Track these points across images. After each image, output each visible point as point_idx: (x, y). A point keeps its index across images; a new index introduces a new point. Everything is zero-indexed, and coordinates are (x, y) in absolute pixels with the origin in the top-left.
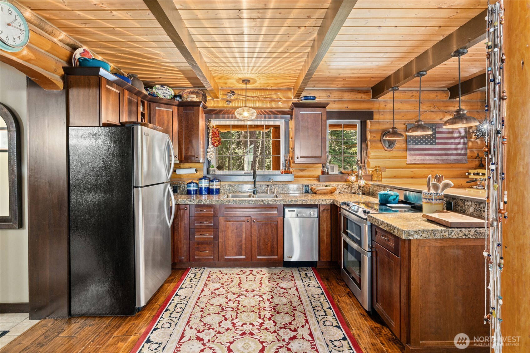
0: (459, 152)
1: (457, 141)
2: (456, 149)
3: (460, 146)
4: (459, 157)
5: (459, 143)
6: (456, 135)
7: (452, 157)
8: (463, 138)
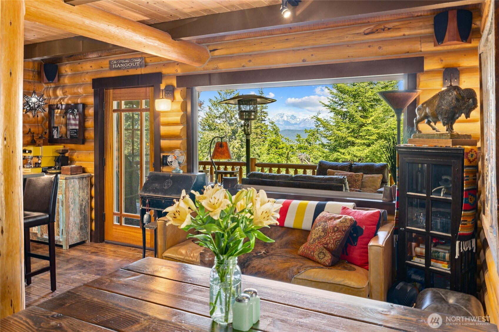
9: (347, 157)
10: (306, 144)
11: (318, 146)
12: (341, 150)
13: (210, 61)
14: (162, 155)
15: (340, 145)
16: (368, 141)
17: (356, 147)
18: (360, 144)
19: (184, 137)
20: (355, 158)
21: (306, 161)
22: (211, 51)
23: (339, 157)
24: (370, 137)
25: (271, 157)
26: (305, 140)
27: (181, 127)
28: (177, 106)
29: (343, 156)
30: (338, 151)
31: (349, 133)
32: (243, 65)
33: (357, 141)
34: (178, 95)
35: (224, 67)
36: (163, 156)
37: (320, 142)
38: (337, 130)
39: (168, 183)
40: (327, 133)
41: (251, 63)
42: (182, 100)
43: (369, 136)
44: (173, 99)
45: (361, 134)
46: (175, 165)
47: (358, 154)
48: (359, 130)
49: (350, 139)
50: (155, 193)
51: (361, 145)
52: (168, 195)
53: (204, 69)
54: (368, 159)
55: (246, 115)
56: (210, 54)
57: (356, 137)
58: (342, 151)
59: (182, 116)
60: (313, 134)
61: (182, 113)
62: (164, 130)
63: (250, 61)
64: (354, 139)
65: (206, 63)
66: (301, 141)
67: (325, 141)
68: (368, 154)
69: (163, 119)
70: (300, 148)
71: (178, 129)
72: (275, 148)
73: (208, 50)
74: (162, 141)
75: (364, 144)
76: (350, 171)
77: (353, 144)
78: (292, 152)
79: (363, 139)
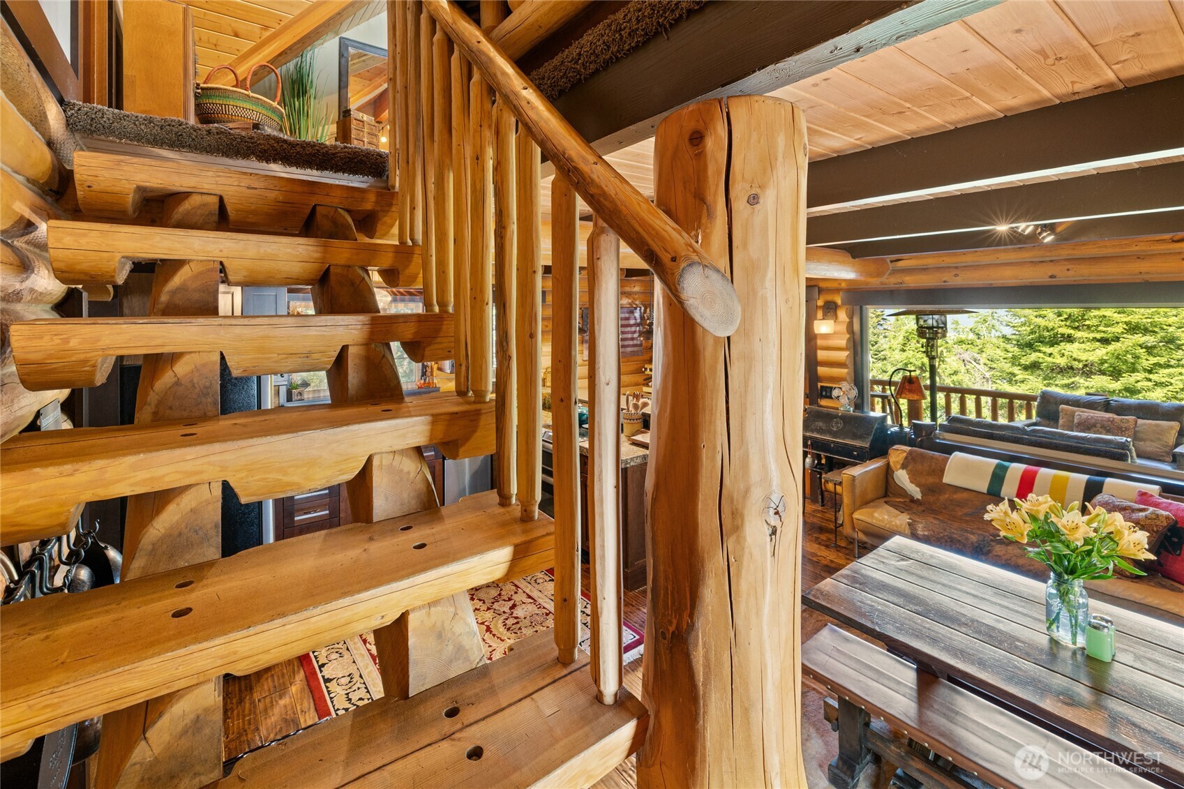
0: (635, 342)
1: (633, 329)
2: (632, 339)
3: (636, 335)
4: (635, 349)
5: (635, 332)
6: (632, 322)
7: (629, 349)
8: (638, 325)
9: (1058, 362)
10: (971, 336)
11: (995, 340)
12: (1043, 349)
13: (890, 274)
14: (819, 385)
15: (1041, 340)
16: (1102, 335)
17: (1076, 345)
18: (1085, 340)
19: (851, 366)
20: (1077, 363)
21: (973, 362)
22: (891, 262)
23: (1041, 360)
24: (1109, 329)
25: (910, 356)
26: (967, 330)
27: (846, 353)
28: (843, 328)
29: (1050, 359)
30: (1040, 351)
31: (1062, 321)
32: (944, 279)
33: (1078, 334)
34: (842, 315)
35: (911, 281)
36: (822, 387)
37: (998, 334)
38: (1036, 317)
39: (837, 423)
40: (1016, 321)
41: (958, 278)
42: (848, 320)
43: (1107, 326)
44: (836, 317)
45: (1087, 323)
46: (844, 400)
47: (1083, 357)
48: (1084, 315)
49: (1061, 330)
50: (821, 434)
51: (1088, 341)
52: (840, 439)
53: (882, 284)
54: (1106, 365)
55: (929, 333)
56: (891, 266)
57: (1077, 328)
58: (1048, 350)
59: (848, 340)
60: (984, 320)
61: (848, 336)
62: (821, 355)
63: (956, 275)
64: (1072, 332)
65: (886, 276)
66: (961, 330)
67: (1008, 332)
68: (1105, 358)
69: (820, 342)
70: (961, 342)
71: (843, 355)
72: (915, 341)
73: (888, 261)
74: (819, 368)
75: (1095, 339)
76: (1106, 411)
77: (1070, 339)
78: (946, 348)
79: (1093, 331)
